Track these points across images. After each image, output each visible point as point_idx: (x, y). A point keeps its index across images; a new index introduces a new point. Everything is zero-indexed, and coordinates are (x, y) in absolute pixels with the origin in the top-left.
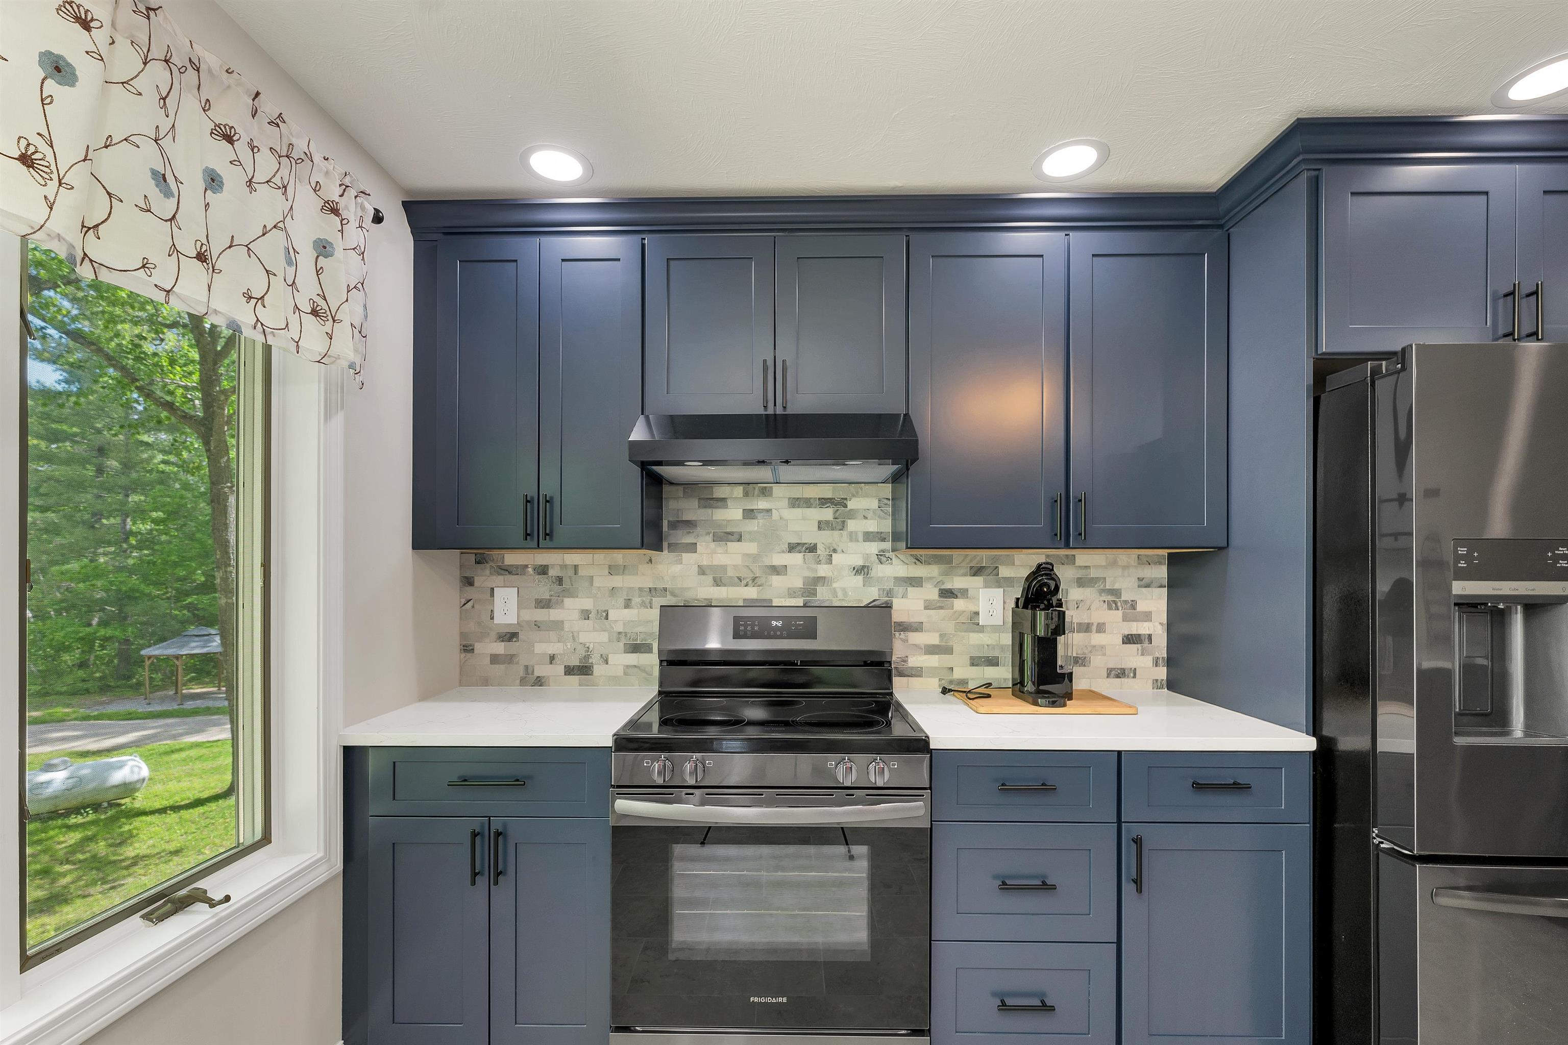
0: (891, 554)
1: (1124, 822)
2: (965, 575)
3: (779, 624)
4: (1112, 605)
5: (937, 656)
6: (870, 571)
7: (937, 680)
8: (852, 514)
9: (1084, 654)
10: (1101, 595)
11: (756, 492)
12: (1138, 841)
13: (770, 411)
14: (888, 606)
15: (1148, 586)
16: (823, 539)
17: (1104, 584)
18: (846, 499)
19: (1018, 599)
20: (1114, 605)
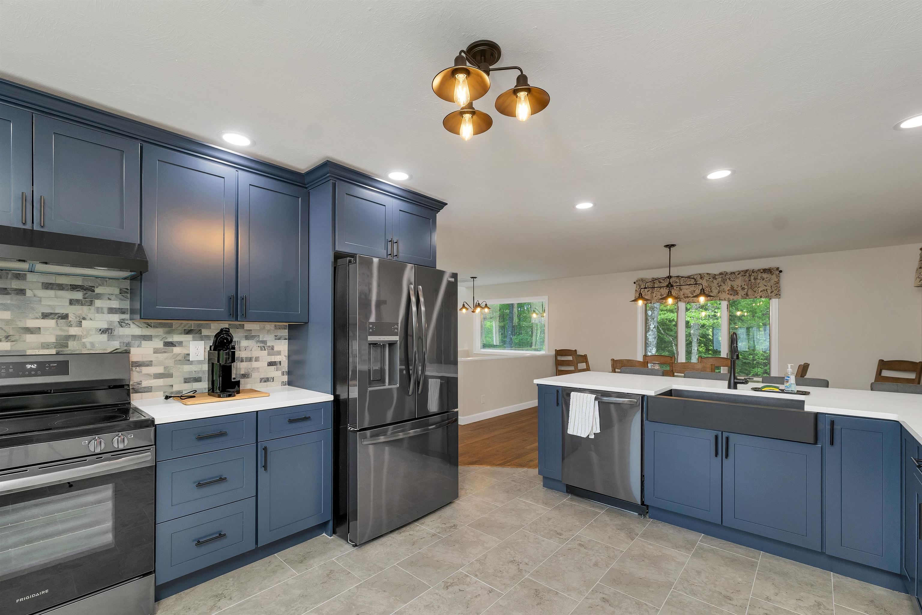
0: (129, 322)
1: (259, 442)
2: (181, 334)
3: (34, 366)
4: (262, 348)
5: (162, 379)
6: (113, 332)
7: (162, 393)
8: (99, 296)
9: (249, 372)
10: (257, 344)
11: (10, 276)
12: (265, 449)
13: (28, 226)
14: (127, 352)
15: (279, 339)
16: (74, 312)
17: (259, 338)
18: (94, 287)
19: (211, 346)
20: (264, 348)
